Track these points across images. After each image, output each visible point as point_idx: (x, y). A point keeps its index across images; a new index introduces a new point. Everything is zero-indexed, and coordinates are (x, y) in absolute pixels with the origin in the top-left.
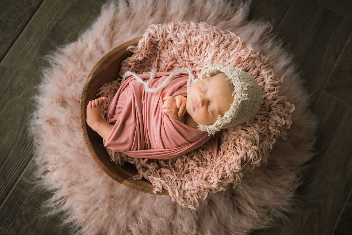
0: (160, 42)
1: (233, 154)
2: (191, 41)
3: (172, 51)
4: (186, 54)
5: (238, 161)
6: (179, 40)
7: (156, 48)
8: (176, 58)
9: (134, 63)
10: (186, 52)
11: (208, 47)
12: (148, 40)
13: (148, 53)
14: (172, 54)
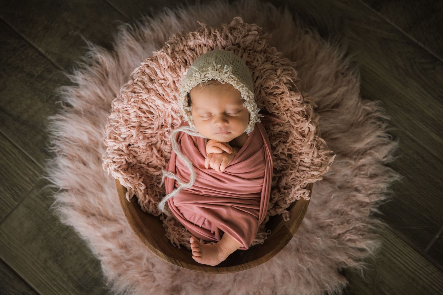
0: (127, 160)
1: (281, 99)
2: (135, 122)
3: (142, 147)
4: (149, 131)
5: (291, 95)
6: (129, 136)
7: (133, 166)
8: (150, 144)
9: (147, 196)
10: (147, 130)
11: (146, 102)
12: (124, 174)
13: (138, 177)
14: (144, 148)
